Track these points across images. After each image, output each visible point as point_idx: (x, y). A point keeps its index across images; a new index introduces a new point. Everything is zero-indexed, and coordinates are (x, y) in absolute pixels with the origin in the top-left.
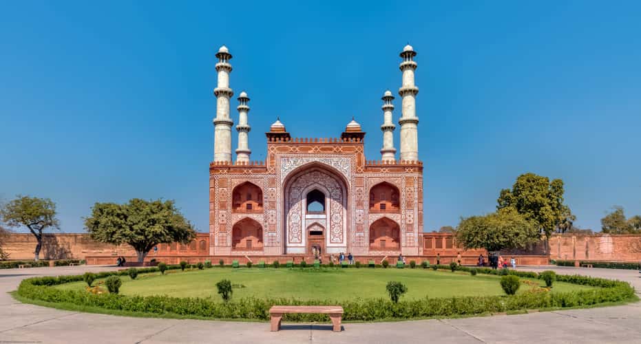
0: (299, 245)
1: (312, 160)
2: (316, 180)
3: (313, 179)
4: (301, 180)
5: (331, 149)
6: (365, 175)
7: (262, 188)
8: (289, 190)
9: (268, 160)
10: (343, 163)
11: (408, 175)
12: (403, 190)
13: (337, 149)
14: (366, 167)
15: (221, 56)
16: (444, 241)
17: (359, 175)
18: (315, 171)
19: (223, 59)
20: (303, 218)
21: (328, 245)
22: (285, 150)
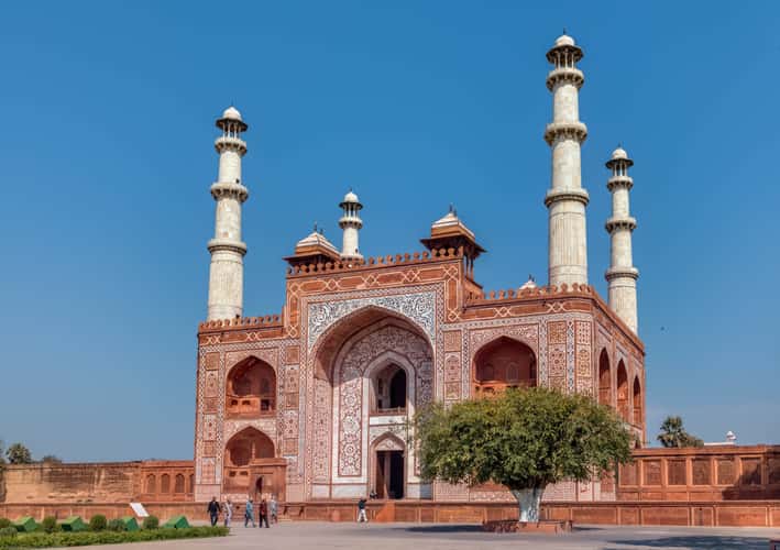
0: (356, 480)
1: (363, 303)
2: (389, 346)
3: (383, 343)
4: (360, 346)
5: (398, 278)
6: (463, 325)
7: (275, 368)
8: (341, 369)
9: (287, 310)
10: (419, 305)
11: (553, 318)
12: (543, 352)
13: (411, 276)
14: (465, 310)
15: (225, 124)
16: (689, 466)
17: (452, 327)
18: (387, 326)
19: (232, 131)
20: (365, 425)
21: (409, 481)
22: (315, 288)
